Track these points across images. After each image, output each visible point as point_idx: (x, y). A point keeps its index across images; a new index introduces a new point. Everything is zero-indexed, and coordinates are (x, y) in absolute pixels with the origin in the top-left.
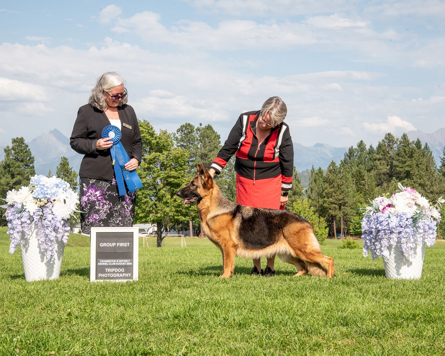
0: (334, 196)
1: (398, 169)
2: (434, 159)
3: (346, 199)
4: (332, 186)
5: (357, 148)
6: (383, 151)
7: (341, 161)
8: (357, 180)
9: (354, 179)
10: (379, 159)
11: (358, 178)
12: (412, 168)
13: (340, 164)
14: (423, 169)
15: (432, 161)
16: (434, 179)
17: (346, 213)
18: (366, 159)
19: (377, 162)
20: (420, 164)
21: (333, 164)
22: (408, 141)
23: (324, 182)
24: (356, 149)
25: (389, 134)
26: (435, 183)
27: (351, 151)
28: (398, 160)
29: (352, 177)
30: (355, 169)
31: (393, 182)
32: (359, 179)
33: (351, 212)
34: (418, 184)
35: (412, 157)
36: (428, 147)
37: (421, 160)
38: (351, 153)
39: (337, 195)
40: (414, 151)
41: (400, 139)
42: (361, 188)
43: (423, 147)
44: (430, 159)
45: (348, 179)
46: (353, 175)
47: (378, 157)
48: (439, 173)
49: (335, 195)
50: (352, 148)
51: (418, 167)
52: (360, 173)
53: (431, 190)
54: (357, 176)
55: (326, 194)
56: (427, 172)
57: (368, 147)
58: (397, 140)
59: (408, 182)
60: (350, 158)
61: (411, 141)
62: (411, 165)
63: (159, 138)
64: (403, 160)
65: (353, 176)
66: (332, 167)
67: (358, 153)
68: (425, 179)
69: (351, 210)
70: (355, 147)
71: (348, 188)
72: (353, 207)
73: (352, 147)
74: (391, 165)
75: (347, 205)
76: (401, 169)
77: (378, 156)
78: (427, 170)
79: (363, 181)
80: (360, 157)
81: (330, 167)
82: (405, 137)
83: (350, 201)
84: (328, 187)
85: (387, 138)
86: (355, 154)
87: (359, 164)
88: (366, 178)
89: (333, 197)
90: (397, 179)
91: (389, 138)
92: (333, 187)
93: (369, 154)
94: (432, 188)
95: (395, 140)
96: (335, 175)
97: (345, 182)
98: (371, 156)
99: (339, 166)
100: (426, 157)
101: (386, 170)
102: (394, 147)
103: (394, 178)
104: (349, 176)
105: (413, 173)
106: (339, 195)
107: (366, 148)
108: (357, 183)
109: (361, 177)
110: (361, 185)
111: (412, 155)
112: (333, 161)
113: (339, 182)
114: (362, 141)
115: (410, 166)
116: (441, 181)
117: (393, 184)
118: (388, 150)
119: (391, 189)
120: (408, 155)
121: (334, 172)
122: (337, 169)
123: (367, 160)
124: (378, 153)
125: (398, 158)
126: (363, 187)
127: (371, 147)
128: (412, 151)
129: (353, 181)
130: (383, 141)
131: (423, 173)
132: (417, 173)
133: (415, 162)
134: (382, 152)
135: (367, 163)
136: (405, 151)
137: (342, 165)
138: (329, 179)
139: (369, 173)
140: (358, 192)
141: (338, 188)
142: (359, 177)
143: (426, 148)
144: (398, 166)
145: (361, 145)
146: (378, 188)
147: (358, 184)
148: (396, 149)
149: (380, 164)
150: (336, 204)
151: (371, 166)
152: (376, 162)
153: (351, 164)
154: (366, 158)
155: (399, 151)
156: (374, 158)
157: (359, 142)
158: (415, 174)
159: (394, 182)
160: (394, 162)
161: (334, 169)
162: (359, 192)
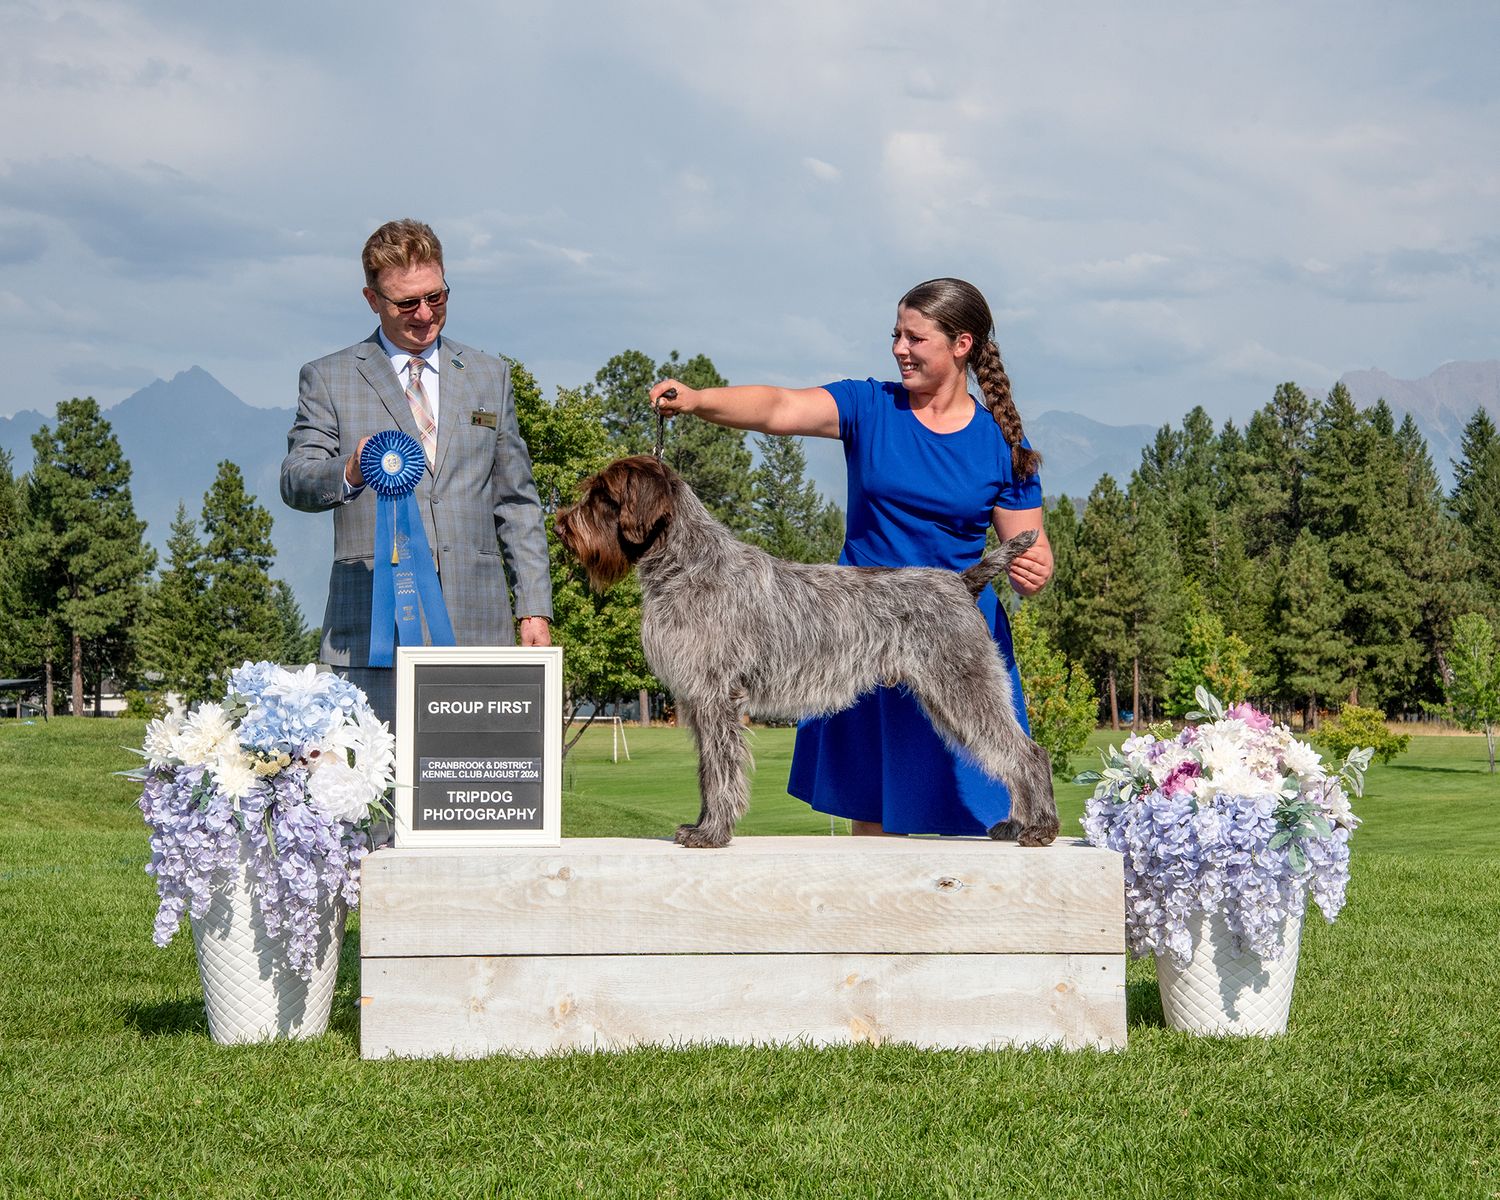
0: (1111, 590)
1: (1317, 500)
2: (1432, 468)
3: (1151, 600)
4: (1102, 556)
5: (1184, 431)
6: (1268, 441)
7: (1134, 475)
8: (1184, 537)
9: (1176, 533)
10: (1256, 470)
11: (1187, 528)
12: (1363, 498)
13: (1129, 486)
14: (1400, 501)
15: (1429, 473)
16: (1434, 534)
17: (1149, 643)
18: (1213, 468)
19: (1250, 477)
20: (1390, 485)
21: (1106, 483)
22: (1351, 410)
23: (1078, 545)
24: (1180, 434)
25: (1287, 385)
26: (1437, 547)
27: (1165, 442)
28: (1317, 472)
29: (1168, 527)
30: (1176, 500)
31: (1301, 542)
32: (1191, 533)
33: (1165, 640)
34: (1382, 548)
35: (1365, 461)
36: (1412, 427)
37: (1392, 472)
38: (1163, 448)
39: (1119, 587)
40: (1370, 443)
41: (1324, 402)
42: (1196, 561)
43: (1396, 428)
44: (1423, 470)
45: (1156, 535)
46: (1170, 520)
47: (1253, 463)
48: (1448, 513)
49: (1114, 584)
50: (1167, 433)
51: (1383, 493)
52: (1192, 514)
53: (1426, 568)
54: (1185, 523)
55: (1084, 582)
56: (1412, 511)
57: (1218, 429)
58: (1316, 405)
59: (1352, 543)
60: (1160, 462)
61: (1359, 410)
62: (1359, 490)
63: (556, 416)
64: (1334, 470)
65: (1171, 523)
66: (1102, 494)
67: (1186, 447)
68: (1406, 532)
69: (1164, 635)
70: (1177, 426)
71: (1154, 564)
72: (1173, 624)
73: (1167, 428)
74: (1294, 488)
75: (1150, 618)
76: (1328, 501)
77: (1252, 460)
78: (1410, 505)
79: (1203, 540)
80: (1192, 461)
81: (1095, 493)
82: (1339, 394)
83: (1160, 603)
84: (1092, 561)
85: (1281, 398)
86: (1177, 452)
87: (1190, 483)
88: (1213, 528)
89: (1107, 594)
90: (1314, 533)
91: (1289, 398)
92: (1108, 560)
93: (1224, 449)
94: (1427, 560)
95: (1309, 407)
96: (1114, 521)
97: (1144, 543)
98: (1228, 456)
99: (1126, 492)
100: (1408, 459)
101: (1279, 503)
102: (1304, 428)
103: (1305, 530)
104: (1158, 523)
105: (1366, 512)
106: (1127, 585)
107: (1211, 432)
108: (1183, 545)
109: (1197, 526)
110: (1197, 553)
111: (1363, 454)
112: (1105, 475)
113: (1129, 543)
114: (1198, 410)
115: (1356, 492)
116: (1456, 538)
117: (1303, 547)
118: (1284, 438)
119: (1297, 566)
120: (1351, 455)
121: (1109, 512)
122: (1119, 502)
123: (1218, 470)
124: (1253, 448)
125: (1316, 465)
126: (1204, 558)
127: (1228, 427)
128: (1364, 443)
129: (1172, 538)
130: (1269, 409)
131: (1399, 514)
132: (1379, 512)
133: (1372, 477)
134: (1264, 447)
135: (1215, 479)
136: (1340, 443)
137: (1135, 488)
138: (1095, 535)
139: (1223, 515)
140: (1186, 574)
141: (1125, 565)
142: (1190, 526)
143: (1408, 430)
144: (1316, 492)
145: (1196, 420)
146: (1252, 561)
147: (1188, 547)
148: (1313, 436)
149: (1260, 484)
150: (1116, 615)
151: (1230, 489)
152: (1246, 477)
153: (1163, 482)
154: (1213, 463)
155: (1321, 440)
156: (1240, 465)
157: (1189, 410)
158: (1372, 518)
159: (1305, 542)
160: (1304, 476)
161: (1111, 502)
162: (1193, 575)
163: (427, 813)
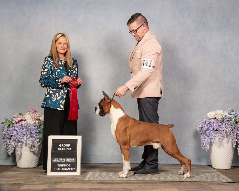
163: (53, 169)
